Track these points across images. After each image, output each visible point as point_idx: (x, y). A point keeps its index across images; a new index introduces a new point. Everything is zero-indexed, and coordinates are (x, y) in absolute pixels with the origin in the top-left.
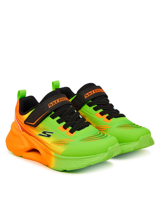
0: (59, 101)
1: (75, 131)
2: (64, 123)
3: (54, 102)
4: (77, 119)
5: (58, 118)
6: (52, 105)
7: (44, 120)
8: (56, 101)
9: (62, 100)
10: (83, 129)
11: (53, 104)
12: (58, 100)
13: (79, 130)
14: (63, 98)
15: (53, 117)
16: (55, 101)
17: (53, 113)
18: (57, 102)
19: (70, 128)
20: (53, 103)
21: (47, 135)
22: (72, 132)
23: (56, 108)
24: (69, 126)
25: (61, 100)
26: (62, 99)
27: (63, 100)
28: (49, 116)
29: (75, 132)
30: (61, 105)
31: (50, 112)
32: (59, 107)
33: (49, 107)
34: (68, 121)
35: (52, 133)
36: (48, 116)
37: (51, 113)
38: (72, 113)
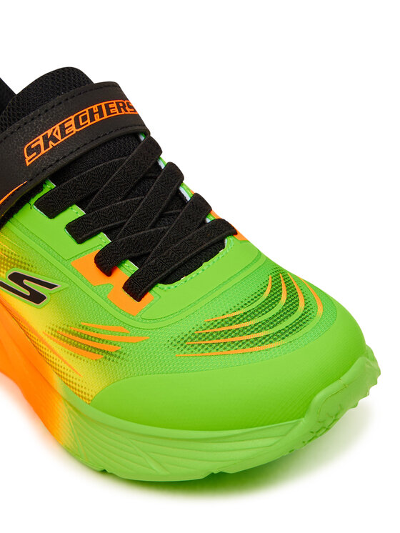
0: (78, 126)
1: (150, 289)
2: (102, 241)
3: (49, 132)
4: (166, 209)
5: (75, 213)
6: (43, 151)
7: (12, 220)
8: (63, 129)
9: (92, 119)
10: (193, 274)
11: (46, 146)
12: (72, 122)
13: (169, 279)
14: (95, 108)
15: (51, 208)
16: (57, 127)
17: (50, 186)
18: (63, 135)
19: (128, 269)
20: (46, 140)
21: (28, 293)
22: (137, 288)
23: (60, 164)
24: (125, 259)
25: (84, 118)
26: (91, 111)
27: (97, 116)
28: (33, 201)
29: (151, 294)
30: (84, 150)
31: (33, 185)
32: (72, 157)
33: (28, 158)
34: (121, 225)
35: (51, 286)
36: (28, 201)
37: (39, 188)
38: (145, 178)
